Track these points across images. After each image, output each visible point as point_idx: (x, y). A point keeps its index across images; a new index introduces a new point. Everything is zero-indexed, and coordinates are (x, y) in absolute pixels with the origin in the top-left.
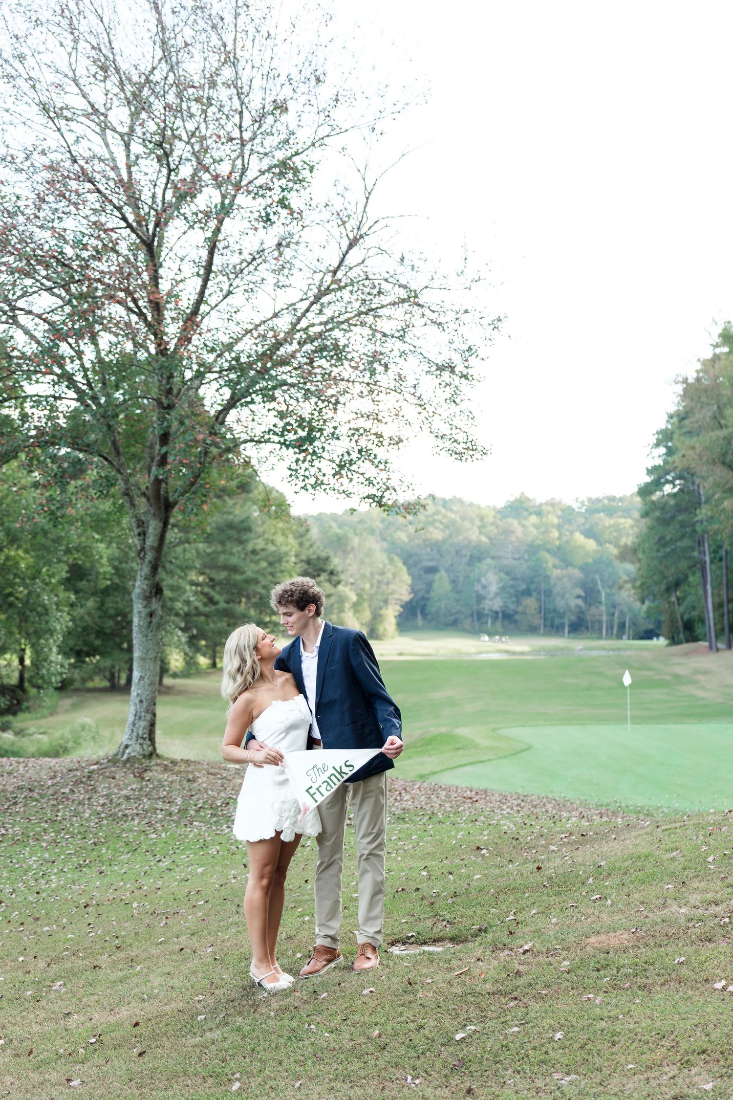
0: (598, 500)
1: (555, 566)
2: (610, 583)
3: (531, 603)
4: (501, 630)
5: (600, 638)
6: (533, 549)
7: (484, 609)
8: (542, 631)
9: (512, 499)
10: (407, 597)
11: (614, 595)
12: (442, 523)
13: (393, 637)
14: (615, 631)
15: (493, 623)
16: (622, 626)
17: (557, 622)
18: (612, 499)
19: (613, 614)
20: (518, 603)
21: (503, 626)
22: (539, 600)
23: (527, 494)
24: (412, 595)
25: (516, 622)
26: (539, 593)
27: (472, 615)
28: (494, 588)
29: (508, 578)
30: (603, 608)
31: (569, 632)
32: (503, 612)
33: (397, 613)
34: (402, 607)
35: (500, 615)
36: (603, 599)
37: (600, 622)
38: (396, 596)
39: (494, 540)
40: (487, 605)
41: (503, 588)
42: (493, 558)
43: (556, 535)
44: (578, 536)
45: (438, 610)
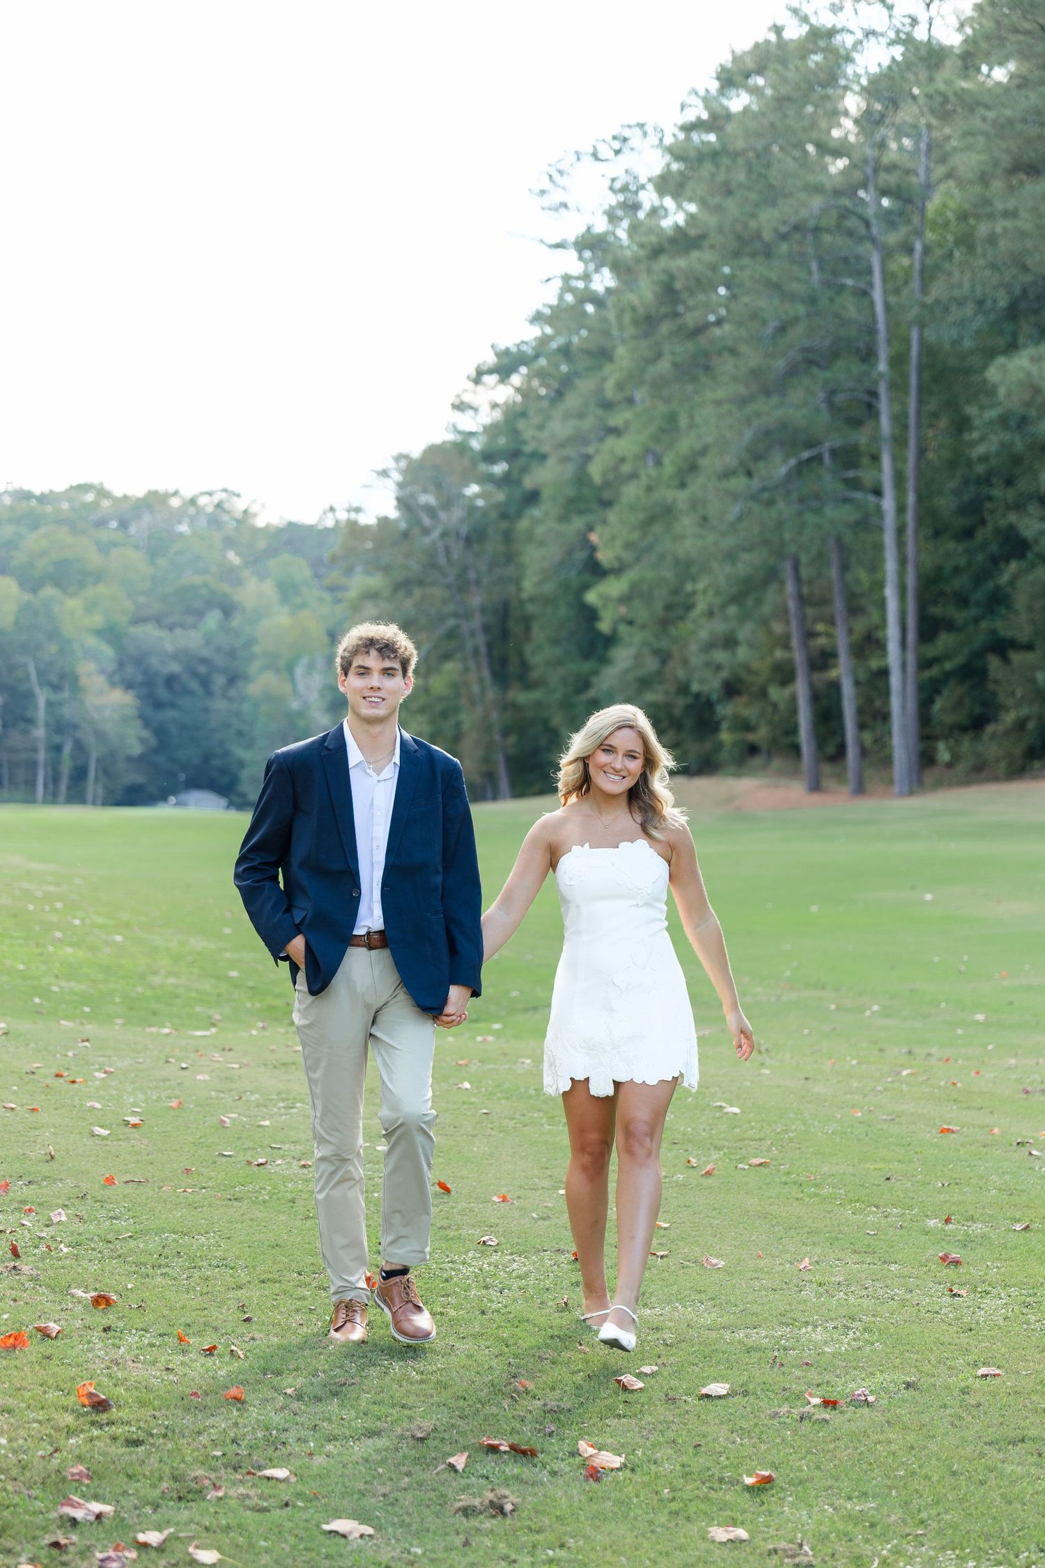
2: (54, 678)
5: (30, 800)
11: (60, 704)
14: (63, 786)
16: (80, 774)
18: (25, 496)
19: (58, 748)
30: (40, 732)
36: (41, 714)
37: (34, 765)
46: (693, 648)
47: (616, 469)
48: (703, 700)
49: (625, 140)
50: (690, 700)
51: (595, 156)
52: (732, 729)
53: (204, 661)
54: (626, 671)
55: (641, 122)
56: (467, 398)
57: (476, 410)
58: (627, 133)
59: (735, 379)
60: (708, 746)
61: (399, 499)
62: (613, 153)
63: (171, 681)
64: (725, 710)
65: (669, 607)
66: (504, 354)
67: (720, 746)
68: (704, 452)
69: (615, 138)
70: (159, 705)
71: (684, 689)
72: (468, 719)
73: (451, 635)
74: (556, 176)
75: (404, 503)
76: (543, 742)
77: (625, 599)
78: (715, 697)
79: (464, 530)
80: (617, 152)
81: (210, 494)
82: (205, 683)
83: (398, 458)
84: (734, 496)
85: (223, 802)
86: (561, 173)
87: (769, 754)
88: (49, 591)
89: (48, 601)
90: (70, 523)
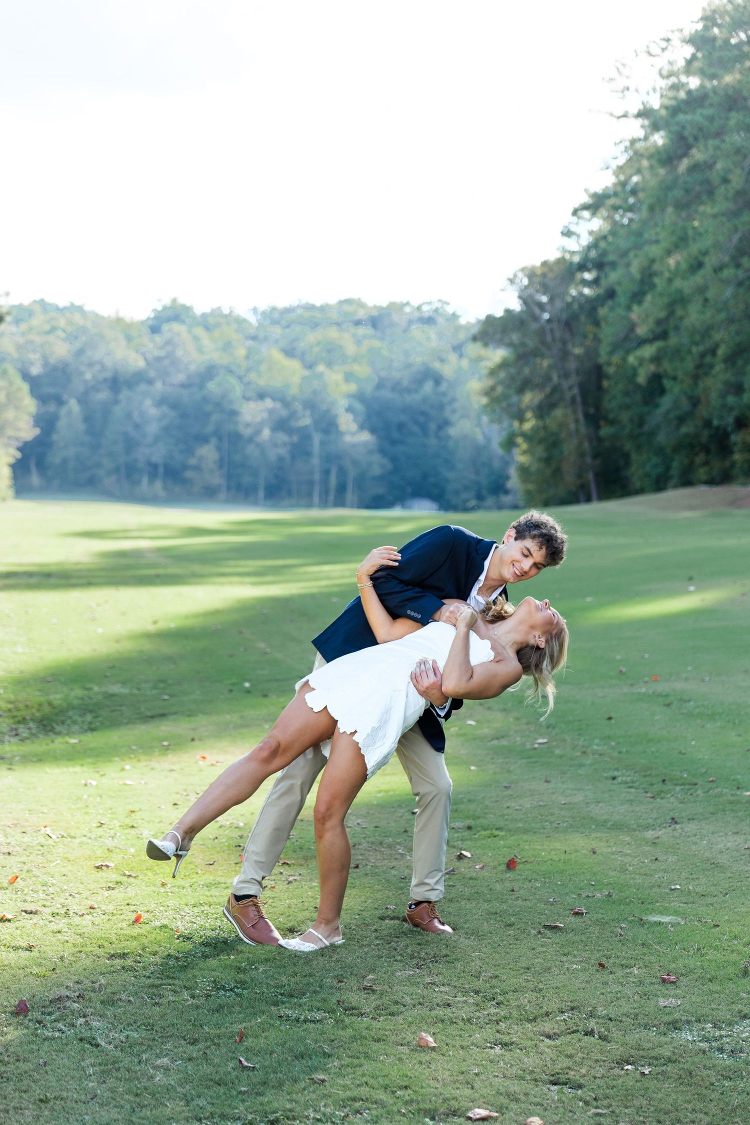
0: (288, 311)
1: (244, 397)
2: (325, 426)
3: (208, 453)
4: (162, 494)
5: (310, 505)
6: (210, 372)
7: (136, 460)
8: (222, 495)
9: (160, 308)
10: (28, 432)
11: (329, 443)
12: (64, 331)
13: (4, 500)
14: (331, 497)
15: (151, 483)
16: (342, 489)
17: (247, 479)
18: (310, 308)
19: (327, 472)
20: (190, 451)
21: (165, 488)
22: (219, 449)
23: (182, 301)
24: (37, 431)
25: (184, 482)
26: (220, 439)
27: (117, 470)
28: (153, 429)
29: (173, 414)
30: (315, 461)
31: (266, 498)
32: (166, 465)
33: (12, 460)
34: (20, 449)
35: (161, 470)
36: (316, 449)
37: (311, 483)
38: (10, 432)
39: (149, 356)
40: (142, 454)
41: (166, 429)
42: (150, 382)
43: (242, 352)
44: (277, 355)
45: (65, 461)
46: (714, 395)
47: (649, 267)
48: (720, 431)
49: (668, 40)
50: (713, 431)
51: (650, 54)
53: (423, 413)
54: (668, 412)
55: (681, 27)
56: (573, 228)
57: (578, 236)
58: (670, 36)
59: (727, 199)
60: (727, 463)
61: (520, 297)
62: (660, 51)
63: (401, 426)
64: (736, 438)
65: (698, 367)
66: (595, 196)
67: (733, 465)
68: (706, 253)
69: (664, 39)
70: (394, 442)
71: (708, 423)
72: (569, 448)
73: (555, 389)
74: (621, 68)
75: (526, 300)
76: (620, 463)
77: (656, 359)
78: (729, 429)
79: (564, 316)
80: (663, 50)
81: (430, 303)
82: (424, 428)
83: (523, 270)
84: (726, 282)
85: (434, 505)
86: (624, 65)
88: (321, 368)
89: (320, 376)
90: (338, 324)
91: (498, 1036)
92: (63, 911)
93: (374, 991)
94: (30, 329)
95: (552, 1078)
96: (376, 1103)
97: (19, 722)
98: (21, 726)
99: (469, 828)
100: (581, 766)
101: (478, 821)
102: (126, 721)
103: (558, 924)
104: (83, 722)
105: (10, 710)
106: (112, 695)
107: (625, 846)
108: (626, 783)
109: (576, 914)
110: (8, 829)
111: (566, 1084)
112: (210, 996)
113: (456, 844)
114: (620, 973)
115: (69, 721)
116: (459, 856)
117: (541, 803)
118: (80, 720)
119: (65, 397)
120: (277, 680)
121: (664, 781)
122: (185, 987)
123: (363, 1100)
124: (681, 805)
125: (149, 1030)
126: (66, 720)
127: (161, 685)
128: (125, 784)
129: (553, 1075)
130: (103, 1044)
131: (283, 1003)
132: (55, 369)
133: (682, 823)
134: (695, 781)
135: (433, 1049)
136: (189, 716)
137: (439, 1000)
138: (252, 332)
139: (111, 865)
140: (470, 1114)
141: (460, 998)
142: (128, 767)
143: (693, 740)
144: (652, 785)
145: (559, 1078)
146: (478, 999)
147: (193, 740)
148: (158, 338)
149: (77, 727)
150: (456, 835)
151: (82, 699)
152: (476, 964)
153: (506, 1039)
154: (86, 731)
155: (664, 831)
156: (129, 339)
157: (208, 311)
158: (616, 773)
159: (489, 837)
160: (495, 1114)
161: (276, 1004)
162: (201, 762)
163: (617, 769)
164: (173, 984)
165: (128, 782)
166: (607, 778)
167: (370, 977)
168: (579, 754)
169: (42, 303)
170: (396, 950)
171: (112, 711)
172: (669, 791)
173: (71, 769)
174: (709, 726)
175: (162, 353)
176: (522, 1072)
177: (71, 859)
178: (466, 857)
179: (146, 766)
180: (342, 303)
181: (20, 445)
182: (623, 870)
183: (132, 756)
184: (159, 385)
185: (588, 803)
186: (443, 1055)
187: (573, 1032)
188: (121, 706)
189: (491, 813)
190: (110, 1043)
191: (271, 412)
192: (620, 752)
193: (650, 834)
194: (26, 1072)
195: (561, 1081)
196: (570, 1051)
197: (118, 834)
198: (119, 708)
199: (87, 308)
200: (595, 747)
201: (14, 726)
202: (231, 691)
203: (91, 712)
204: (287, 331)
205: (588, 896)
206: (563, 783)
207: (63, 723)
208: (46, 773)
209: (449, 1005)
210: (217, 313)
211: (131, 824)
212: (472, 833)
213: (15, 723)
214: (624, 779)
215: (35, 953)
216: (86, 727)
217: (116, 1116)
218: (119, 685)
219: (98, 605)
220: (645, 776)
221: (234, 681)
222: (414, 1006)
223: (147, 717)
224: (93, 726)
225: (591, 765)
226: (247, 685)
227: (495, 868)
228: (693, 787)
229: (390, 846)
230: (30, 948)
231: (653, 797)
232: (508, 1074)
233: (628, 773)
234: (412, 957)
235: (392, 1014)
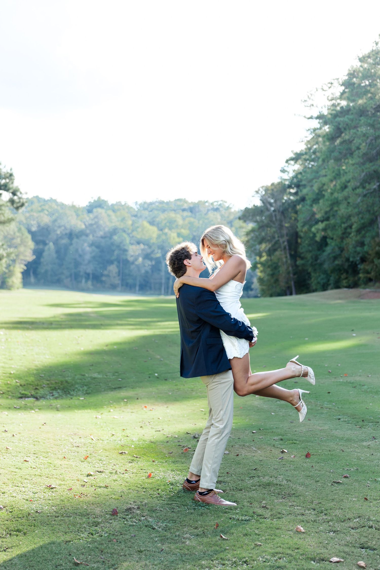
0: (151, 204)
1: (130, 243)
3: (113, 269)
4: (91, 287)
5: (160, 294)
6: (114, 231)
7: (80, 272)
8: (119, 289)
9: (92, 201)
10: (30, 257)
12: (48, 211)
13: (18, 288)
14: (170, 290)
15: (86, 282)
17: (130, 281)
18: (162, 202)
19: (168, 279)
20: (105, 268)
21: (93, 285)
22: (118, 267)
23: (103, 198)
24: (34, 257)
25: (102, 282)
26: (119, 262)
27: (71, 276)
28: (88, 257)
29: (97, 250)
30: (163, 273)
31: (139, 290)
32: (93, 274)
33: (22, 270)
34: (25, 265)
35: (91, 276)
37: (161, 284)
38: (22, 257)
39: (87, 223)
40: (83, 269)
41: (94, 257)
42: (87, 235)
43: (130, 222)
44: (146, 224)
45: (46, 271)
47: (322, 187)
48: (354, 263)
49: (332, 83)
50: (350, 263)
52: (364, 273)
54: (329, 254)
55: (337, 78)
56: (285, 168)
57: (288, 172)
60: (356, 278)
61: (261, 200)
62: (328, 88)
64: (361, 267)
65: (343, 233)
66: (296, 154)
67: (359, 279)
69: (329, 83)
71: (348, 260)
72: (282, 270)
73: (277, 242)
74: (310, 96)
75: (263, 201)
76: (307, 277)
77: (325, 230)
78: (358, 262)
80: (330, 88)
81: (217, 202)
83: (262, 187)
84: (358, 195)
86: (311, 94)
87: (376, 282)
88: (166, 230)
89: (166, 234)
90: (174, 210)
91: (330, 528)
92: (114, 471)
93: (267, 508)
94: (32, 210)
95: (361, 546)
96: (287, 555)
97: (53, 390)
98: (54, 391)
99: (282, 440)
100: (322, 413)
101: (285, 437)
102: (103, 390)
103: (339, 481)
104: (83, 390)
105: (48, 384)
106: (95, 378)
107: (356, 448)
108: (346, 421)
109: (345, 477)
110: (72, 436)
111: (368, 548)
112: (195, 509)
113: (278, 446)
114: (375, 502)
115: (76, 390)
116: (282, 452)
117: (310, 429)
118: (81, 389)
119: (47, 242)
120: (169, 373)
121: (363, 420)
122: (182, 505)
123: (281, 553)
124: (374, 431)
125: (174, 523)
126: (75, 389)
127: (117, 374)
128: (114, 418)
129: (361, 545)
130: (156, 528)
131: (229, 512)
132: (43, 228)
133: (378, 439)
134: (378, 421)
135: (304, 533)
136: (132, 388)
137: (298, 512)
138: (135, 213)
139: (127, 452)
140: (331, 560)
141: (307, 512)
142: (112, 410)
143: (370, 403)
144: (358, 422)
145: (364, 546)
146: (316, 512)
147: (138, 399)
148: (91, 215)
149: (80, 392)
150: (277, 443)
151: (81, 379)
152: (309, 498)
153: (334, 529)
154: (85, 394)
155: (371, 442)
156: (78, 215)
157: (115, 203)
158: (339, 417)
159: (292, 444)
160: (342, 560)
161: (226, 513)
162: (145, 409)
163: (340, 415)
164: (177, 504)
165: (115, 417)
166: (336, 419)
167: (264, 502)
168: (320, 408)
169: (37, 197)
170: (270, 491)
171: (96, 385)
172: (366, 425)
173: (86, 411)
174: (376, 397)
175: (93, 222)
176: (347, 543)
177: (107, 449)
178: (285, 452)
179: (120, 410)
180: (176, 200)
181: (26, 263)
182: (359, 459)
183: (112, 406)
184: (91, 237)
185: (331, 430)
186: (309, 535)
187: (363, 527)
188: (99, 383)
189: (288, 433)
190: (160, 528)
191: (143, 250)
192: (338, 408)
193: (365, 444)
194: (127, 539)
195: (365, 547)
196: (365, 534)
197: (122, 439)
198: (99, 384)
199: (59, 200)
200: (326, 405)
201: (51, 391)
202: (149, 377)
203: (86, 385)
204: (151, 213)
205: (347, 470)
206: (317, 421)
207: (74, 390)
208: (76, 412)
209: (303, 515)
210: (119, 204)
211: (126, 435)
212: (283, 442)
213: (51, 390)
214: (344, 419)
215: (109, 489)
216: (85, 392)
217: (175, 558)
218: (97, 374)
219: (79, 337)
220: (353, 418)
221: (150, 373)
222: (288, 515)
223: (113, 388)
224: (88, 392)
225: (326, 413)
226: (156, 375)
227: (300, 457)
228: (377, 423)
229: (248, 447)
230: (106, 487)
231: (360, 428)
232: (341, 543)
233: (345, 417)
234: (279, 494)
235: (279, 518)
